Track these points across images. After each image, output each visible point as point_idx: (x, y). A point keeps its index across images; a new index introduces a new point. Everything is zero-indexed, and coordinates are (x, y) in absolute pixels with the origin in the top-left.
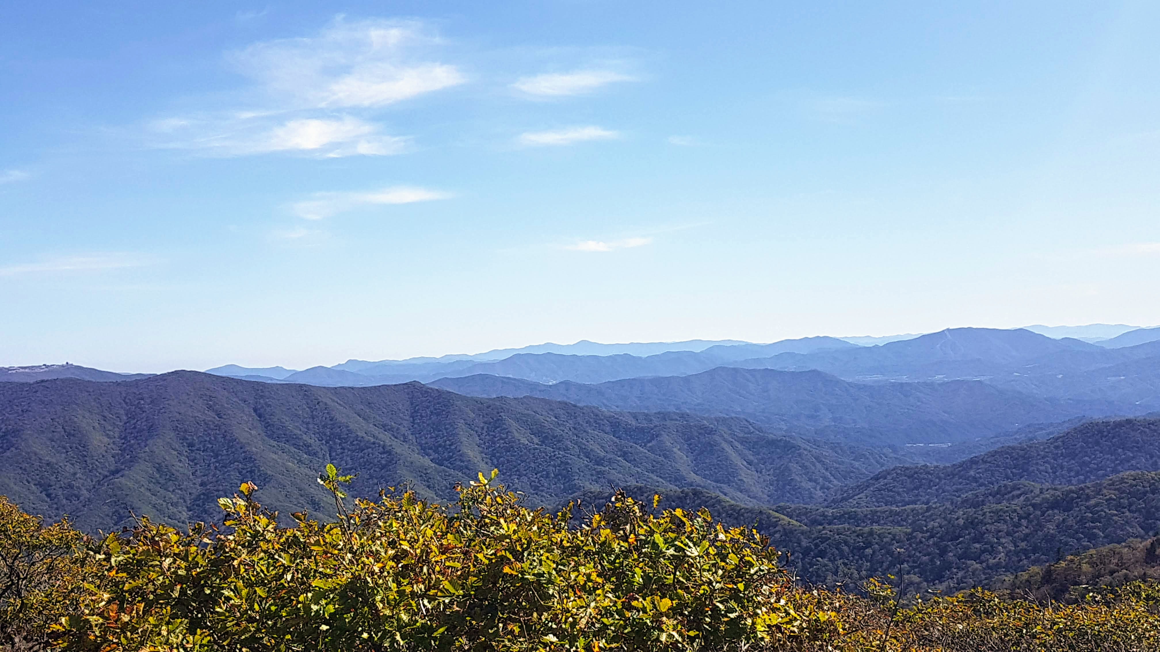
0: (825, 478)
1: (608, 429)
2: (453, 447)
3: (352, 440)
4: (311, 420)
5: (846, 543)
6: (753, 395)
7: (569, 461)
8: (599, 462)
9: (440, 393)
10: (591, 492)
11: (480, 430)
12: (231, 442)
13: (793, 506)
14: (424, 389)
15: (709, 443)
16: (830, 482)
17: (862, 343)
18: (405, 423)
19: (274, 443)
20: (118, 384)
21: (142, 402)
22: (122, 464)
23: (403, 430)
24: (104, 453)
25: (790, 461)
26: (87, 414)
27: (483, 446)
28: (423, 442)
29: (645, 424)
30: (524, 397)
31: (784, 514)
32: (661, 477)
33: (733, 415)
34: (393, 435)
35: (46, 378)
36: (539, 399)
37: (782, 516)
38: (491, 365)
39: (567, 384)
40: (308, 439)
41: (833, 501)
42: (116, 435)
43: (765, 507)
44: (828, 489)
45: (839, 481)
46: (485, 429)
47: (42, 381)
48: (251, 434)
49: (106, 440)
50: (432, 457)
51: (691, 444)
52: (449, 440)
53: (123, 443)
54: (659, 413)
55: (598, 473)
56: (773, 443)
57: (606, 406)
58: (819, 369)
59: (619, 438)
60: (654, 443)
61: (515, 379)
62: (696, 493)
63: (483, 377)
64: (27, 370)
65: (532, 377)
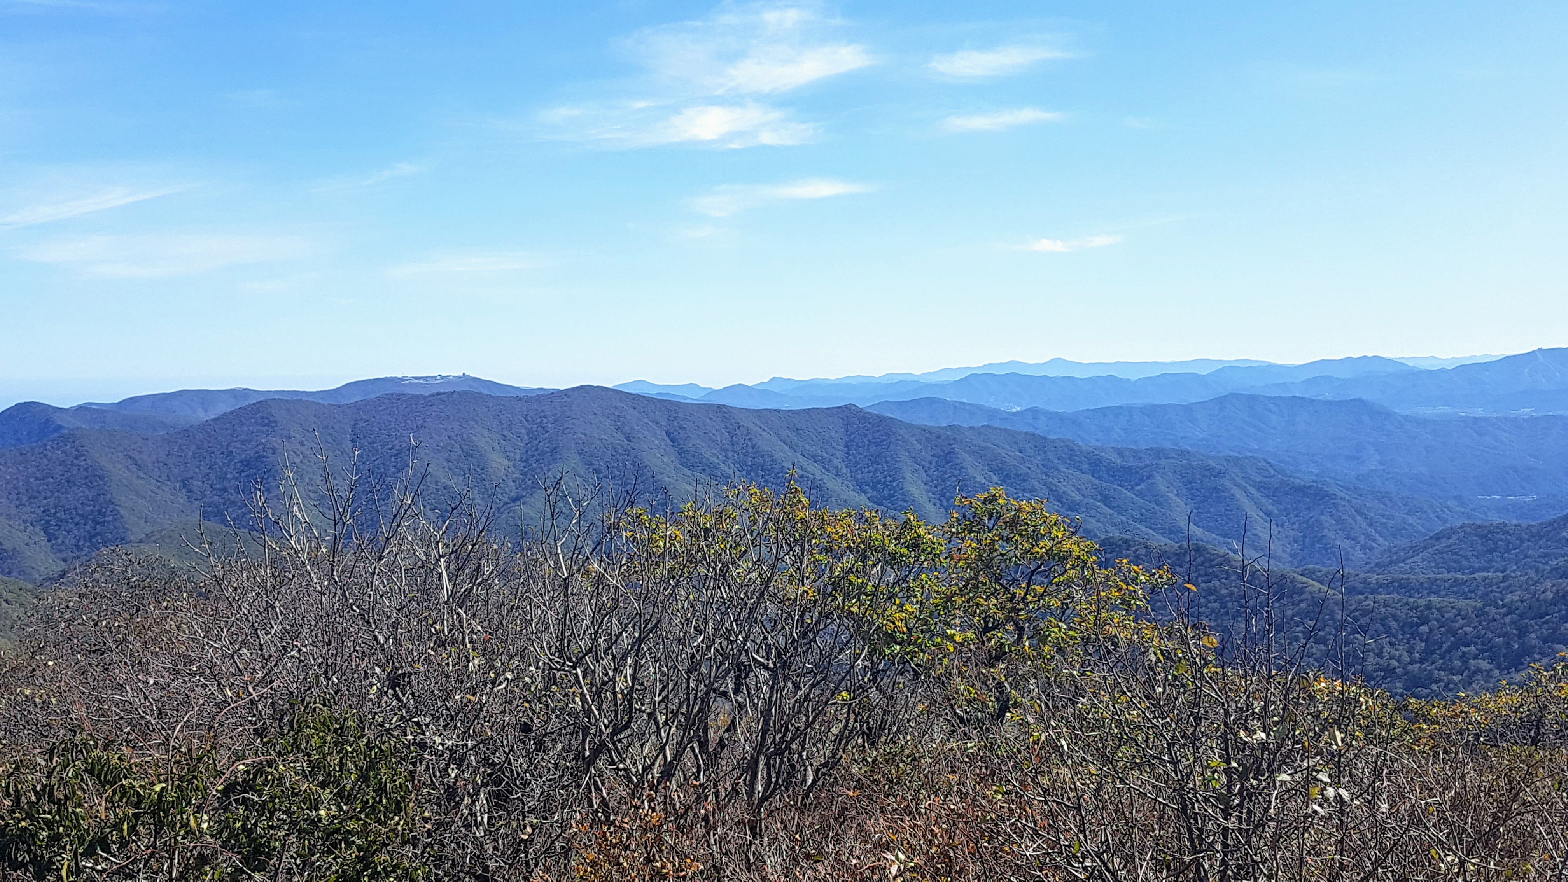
0: (1368, 536)
1: (1085, 467)
2: (895, 484)
3: (776, 471)
4: (730, 448)
5: (1395, 618)
6: (1274, 428)
8: (1073, 507)
9: (881, 419)
11: (927, 465)
12: (639, 469)
13: (1324, 570)
14: (861, 414)
15: (1216, 488)
16: (1374, 541)
17: (1424, 366)
18: (838, 454)
19: (689, 473)
20: (519, 399)
21: (545, 421)
22: (523, 489)
23: (836, 462)
24: (504, 478)
25: (1322, 514)
26: (486, 434)
27: (931, 484)
28: (859, 477)
29: (1132, 463)
30: (982, 426)
31: (1313, 580)
32: (1151, 528)
33: (1249, 454)
34: (824, 468)
35: (442, 391)
36: (1000, 429)
37: (1311, 582)
38: (941, 386)
39: (1034, 412)
40: (726, 468)
41: (1377, 565)
42: (518, 457)
43: (1287, 569)
44: (1371, 549)
45: (1386, 540)
46: (934, 464)
47: (438, 394)
48: (663, 461)
49: (506, 462)
50: (869, 495)
51: (1192, 488)
52: (890, 476)
53: (525, 467)
54: (1151, 449)
56: (1301, 490)
57: (1082, 439)
58: (1364, 398)
59: (1099, 478)
60: (1143, 486)
61: (969, 404)
62: (1198, 549)
63: (931, 401)
64: (421, 381)
65: (991, 402)
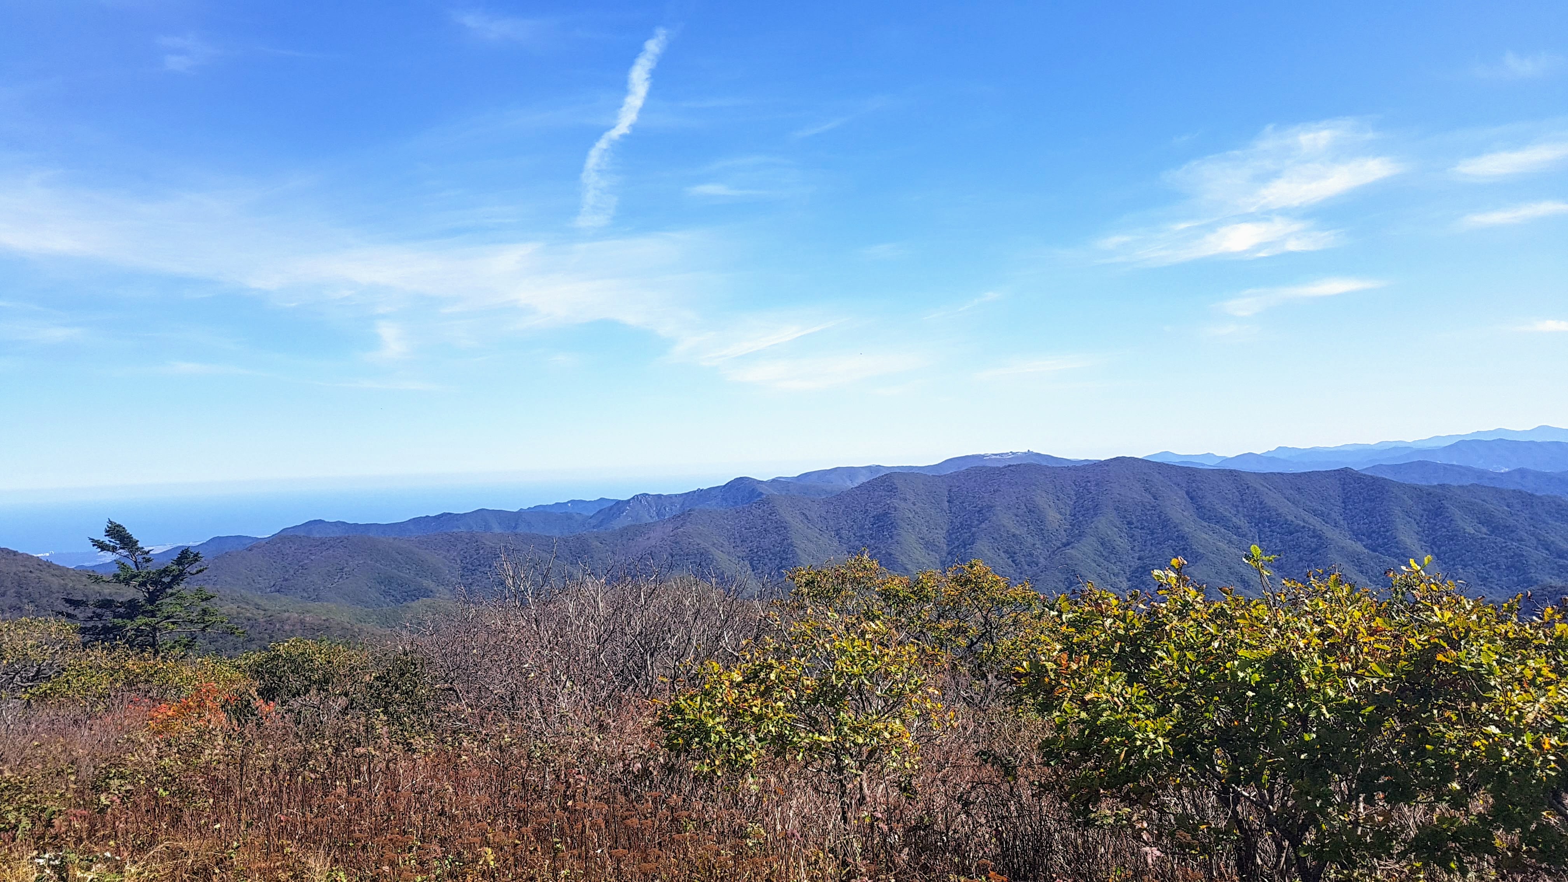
2: (1388, 534)
3: (1281, 523)
4: (1241, 505)
7: (1525, 553)
9: (1375, 480)
11: (1418, 518)
12: (1165, 523)
14: (1357, 476)
18: (1336, 509)
19: (1206, 524)
20: (1069, 468)
21: (1089, 484)
22: (1073, 537)
23: (1333, 515)
24: (1058, 527)
26: (1044, 495)
27: (1422, 534)
28: (1356, 528)
30: (1472, 485)
34: (1323, 520)
35: (1012, 464)
36: (1488, 487)
38: (1432, 451)
39: (1522, 473)
40: (1237, 521)
42: (1068, 513)
46: (1425, 517)
47: (1009, 466)
48: (1183, 515)
49: (1059, 516)
50: (1364, 543)
52: (1384, 527)
53: (1073, 520)
61: (1458, 466)
63: (1423, 464)
64: (998, 457)
65: (1479, 464)
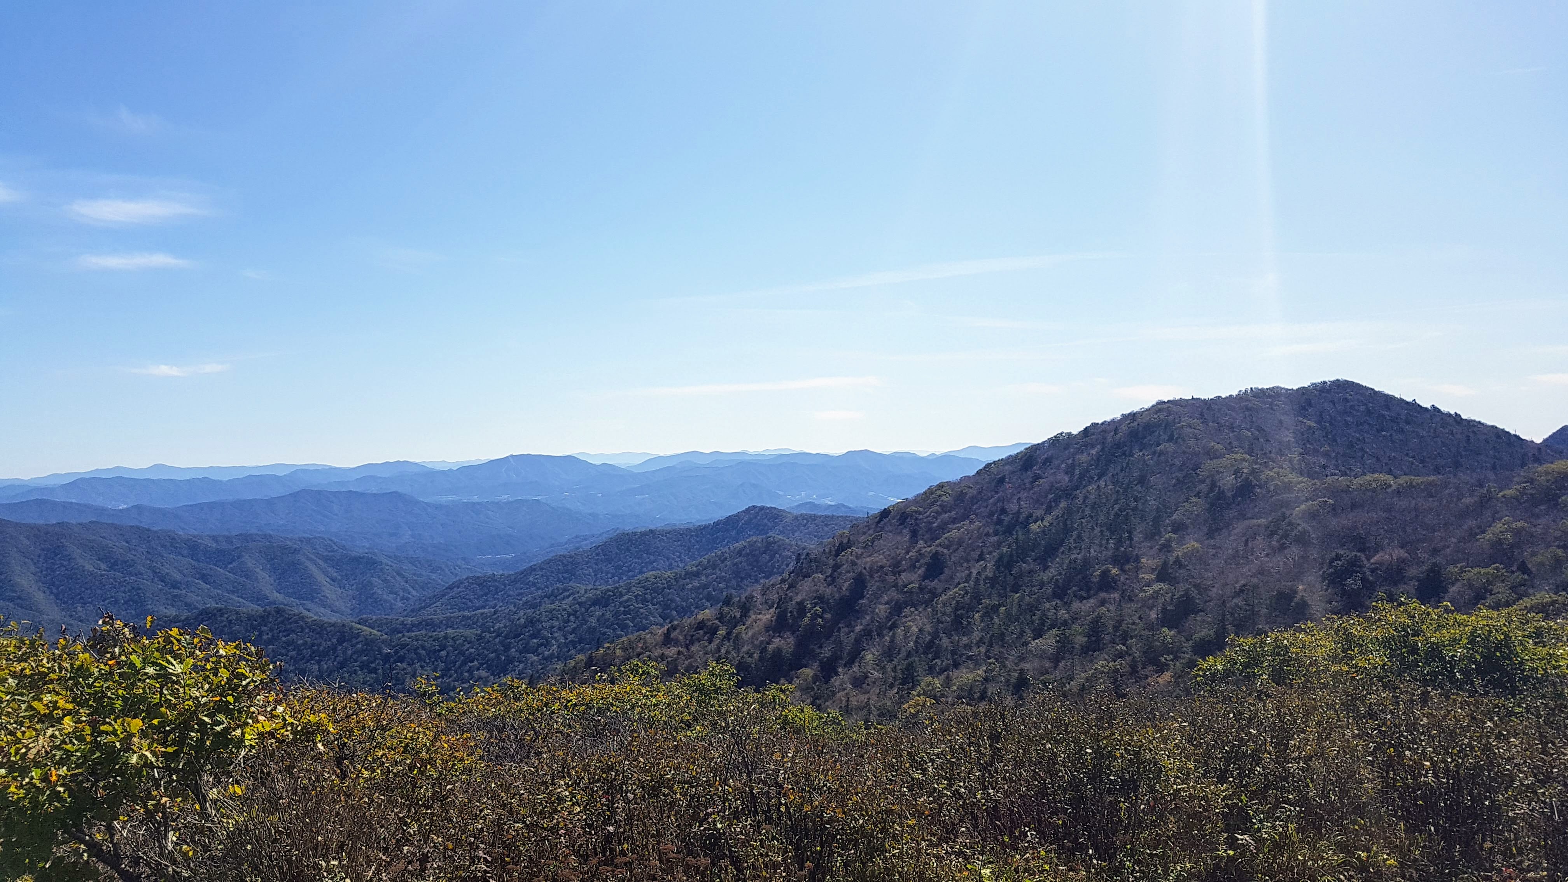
0: (404, 590)
1: (185, 552)
5: (423, 648)
6: (336, 515)
8: (175, 585)
10: (166, 617)
11: (35, 558)
13: (374, 617)
15: (293, 562)
16: (409, 593)
17: (438, 468)
25: (372, 576)
29: (224, 546)
30: (90, 522)
31: (366, 626)
32: (242, 598)
33: (317, 535)
36: (107, 524)
37: (365, 628)
38: (51, 489)
39: (139, 508)
41: (412, 611)
43: (347, 620)
44: (408, 599)
45: (417, 592)
46: (43, 557)
51: (274, 564)
54: (241, 534)
55: (175, 596)
56: (357, 560)
57: (183, 529)
58: (400, 491)
59: (198, 560)
60: (235, 564)
61: (76, 504)
62: (279, 611)
63: (40, 503)
65: (99, 502)
